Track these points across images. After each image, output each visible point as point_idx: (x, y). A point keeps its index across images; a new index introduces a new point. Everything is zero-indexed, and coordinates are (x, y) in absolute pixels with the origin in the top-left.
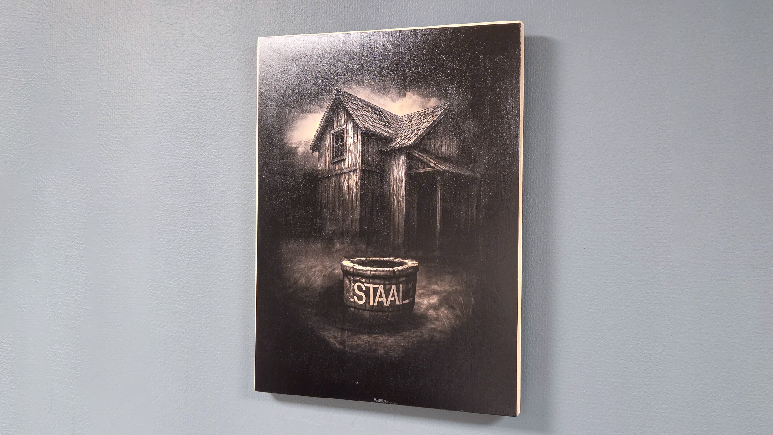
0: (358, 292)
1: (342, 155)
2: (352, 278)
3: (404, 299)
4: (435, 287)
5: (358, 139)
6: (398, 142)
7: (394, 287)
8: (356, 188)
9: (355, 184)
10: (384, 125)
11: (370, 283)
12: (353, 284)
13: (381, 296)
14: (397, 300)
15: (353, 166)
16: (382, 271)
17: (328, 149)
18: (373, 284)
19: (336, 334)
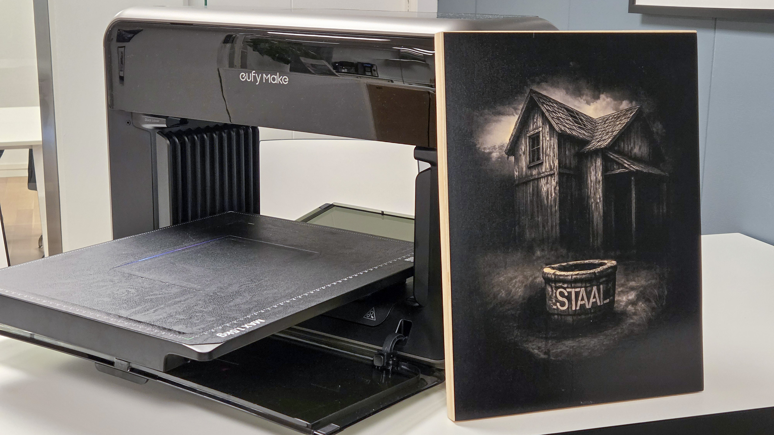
0: (560, 298)
1: (539, 159)
2: (553, 285)
3: (605, 299)
4: (633, 284)
5: (554, 142)
6: (593, 144)
7: (595, 288)
8: (555, 192)
9: (553, 188)
10: (580, 127)
11: (572, 288)
12: (555, 291)
13: (583, 299)
14: (598, 301)
15: (551, 170)
16: (583, 274)
17: (524, 153)
18: (575, 288)
19: (540, 345)
